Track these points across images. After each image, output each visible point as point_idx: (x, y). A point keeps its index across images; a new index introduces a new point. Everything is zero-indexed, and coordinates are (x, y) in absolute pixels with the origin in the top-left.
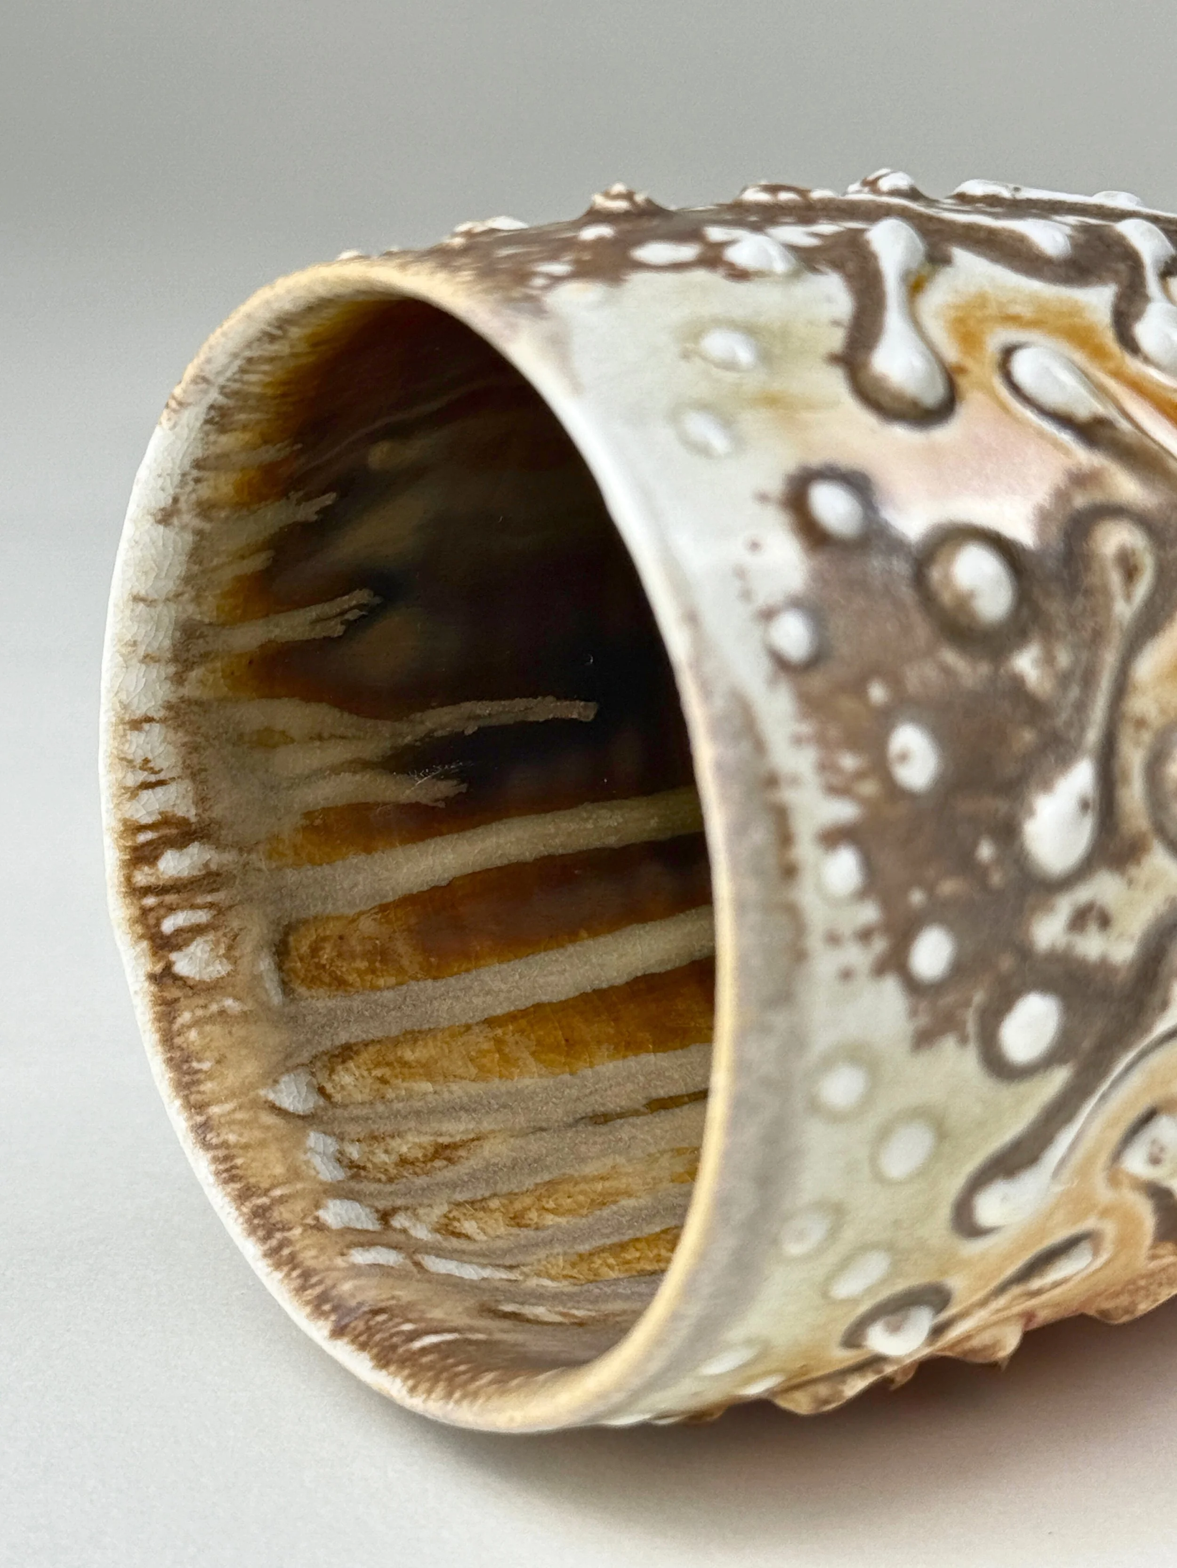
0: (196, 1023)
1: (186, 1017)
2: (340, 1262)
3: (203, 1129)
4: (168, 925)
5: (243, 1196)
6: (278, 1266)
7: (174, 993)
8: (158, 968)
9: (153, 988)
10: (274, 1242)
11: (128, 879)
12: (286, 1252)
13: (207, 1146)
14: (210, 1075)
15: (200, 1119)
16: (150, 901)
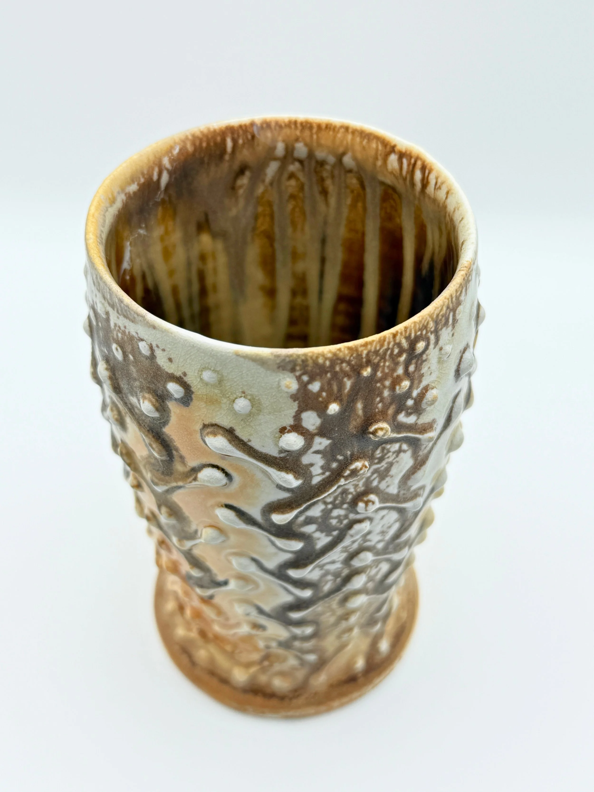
0: (377, 149)
1: (380, 147)
2: (280, 138)
3: (347, 129)
4: (405, 161)
5: (319, 126)
6: (290, 122)
7: (388, 149)
8: (396, 149)
9: (392, 144)
10: (299, 125)
11: (421, 159)
12: (293, 126)
13: (342, 127)
14: (361, 142)
15: (350, 130)
16: (413, 161)
